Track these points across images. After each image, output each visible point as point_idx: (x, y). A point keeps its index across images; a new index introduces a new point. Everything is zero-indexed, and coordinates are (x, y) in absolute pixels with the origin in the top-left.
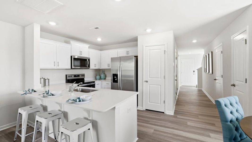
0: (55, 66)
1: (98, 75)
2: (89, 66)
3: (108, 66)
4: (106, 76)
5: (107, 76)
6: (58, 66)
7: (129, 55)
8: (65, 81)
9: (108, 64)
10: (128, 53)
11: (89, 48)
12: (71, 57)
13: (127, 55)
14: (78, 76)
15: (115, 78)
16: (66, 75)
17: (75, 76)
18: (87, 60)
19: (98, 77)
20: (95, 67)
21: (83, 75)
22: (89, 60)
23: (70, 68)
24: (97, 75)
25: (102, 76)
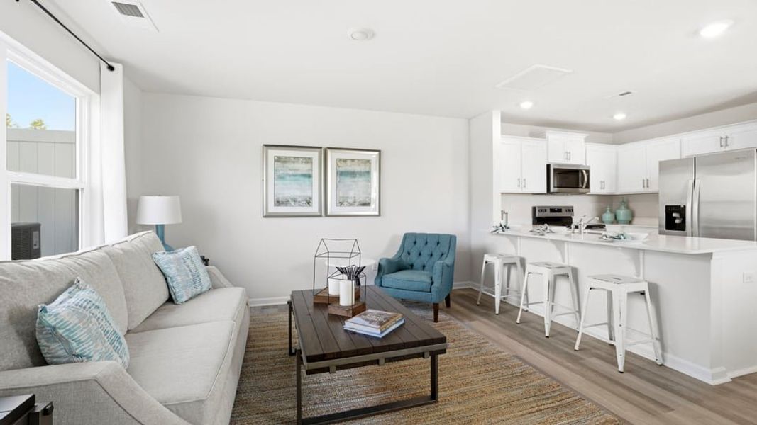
0: (519, 186)
1: (608, 211)
2: (588, 187)
3: (644, 187)
4: (633, 215)
5: (636, 214)
6: (525, 186)
7: (728, 149)
8: (530, 220)
9: (644, 181)
10: (725, 141)
11: (587, 140)
12: (548, 166)
13: (722, 149)
14: (559, 210)
15: (675, 218)
16: (534, 209)
17: (552, 210)
18: (584, 171)
19: (608, 217)
20: (601, 188)
21: (570, 210)
22: (588, 172)
23: (545, 192)
24: (605, 212)
25: (622, 213)
